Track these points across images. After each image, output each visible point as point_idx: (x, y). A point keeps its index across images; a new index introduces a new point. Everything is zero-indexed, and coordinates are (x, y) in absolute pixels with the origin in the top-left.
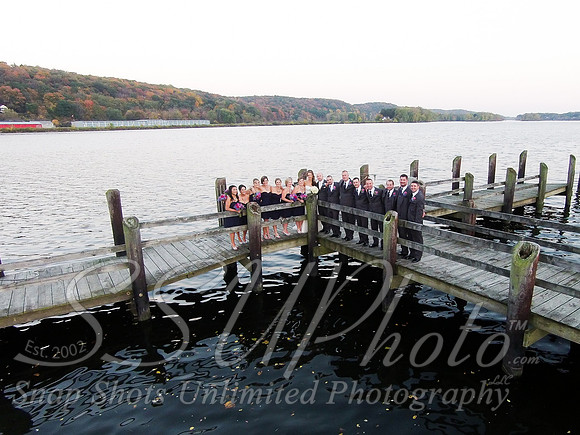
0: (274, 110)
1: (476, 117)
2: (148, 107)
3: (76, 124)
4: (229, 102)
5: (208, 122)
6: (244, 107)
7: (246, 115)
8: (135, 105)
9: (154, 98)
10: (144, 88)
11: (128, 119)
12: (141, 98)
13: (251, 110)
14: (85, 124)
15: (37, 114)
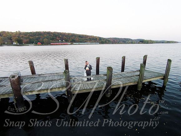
0: (114, 41)
1: (168, 42)
2: (88, 40)
3: (74, 43)
4: (104, 39)
5: (99, 43)
6: (107, 40)
7: (107, 42)
8: (85, 40)
9: (89, 38)
10: (88, 36)
11: (84, 42)
12: (87, 38)
13: (109, 41)
14: (75, 43)
15: (68, 42)
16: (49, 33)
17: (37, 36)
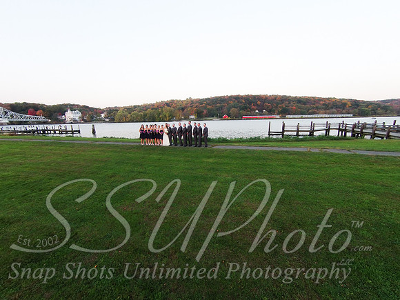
4: (368, 104)
5: (352, 115)
9: (324, 105)
10: (320, 100)
11: (309, 114)
12: (317, 105)
15: (274, 113)
16: (237, 98)
17: (219, 105)
